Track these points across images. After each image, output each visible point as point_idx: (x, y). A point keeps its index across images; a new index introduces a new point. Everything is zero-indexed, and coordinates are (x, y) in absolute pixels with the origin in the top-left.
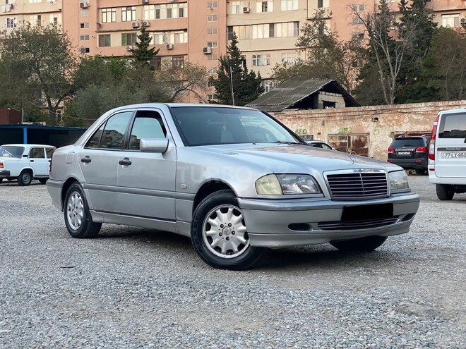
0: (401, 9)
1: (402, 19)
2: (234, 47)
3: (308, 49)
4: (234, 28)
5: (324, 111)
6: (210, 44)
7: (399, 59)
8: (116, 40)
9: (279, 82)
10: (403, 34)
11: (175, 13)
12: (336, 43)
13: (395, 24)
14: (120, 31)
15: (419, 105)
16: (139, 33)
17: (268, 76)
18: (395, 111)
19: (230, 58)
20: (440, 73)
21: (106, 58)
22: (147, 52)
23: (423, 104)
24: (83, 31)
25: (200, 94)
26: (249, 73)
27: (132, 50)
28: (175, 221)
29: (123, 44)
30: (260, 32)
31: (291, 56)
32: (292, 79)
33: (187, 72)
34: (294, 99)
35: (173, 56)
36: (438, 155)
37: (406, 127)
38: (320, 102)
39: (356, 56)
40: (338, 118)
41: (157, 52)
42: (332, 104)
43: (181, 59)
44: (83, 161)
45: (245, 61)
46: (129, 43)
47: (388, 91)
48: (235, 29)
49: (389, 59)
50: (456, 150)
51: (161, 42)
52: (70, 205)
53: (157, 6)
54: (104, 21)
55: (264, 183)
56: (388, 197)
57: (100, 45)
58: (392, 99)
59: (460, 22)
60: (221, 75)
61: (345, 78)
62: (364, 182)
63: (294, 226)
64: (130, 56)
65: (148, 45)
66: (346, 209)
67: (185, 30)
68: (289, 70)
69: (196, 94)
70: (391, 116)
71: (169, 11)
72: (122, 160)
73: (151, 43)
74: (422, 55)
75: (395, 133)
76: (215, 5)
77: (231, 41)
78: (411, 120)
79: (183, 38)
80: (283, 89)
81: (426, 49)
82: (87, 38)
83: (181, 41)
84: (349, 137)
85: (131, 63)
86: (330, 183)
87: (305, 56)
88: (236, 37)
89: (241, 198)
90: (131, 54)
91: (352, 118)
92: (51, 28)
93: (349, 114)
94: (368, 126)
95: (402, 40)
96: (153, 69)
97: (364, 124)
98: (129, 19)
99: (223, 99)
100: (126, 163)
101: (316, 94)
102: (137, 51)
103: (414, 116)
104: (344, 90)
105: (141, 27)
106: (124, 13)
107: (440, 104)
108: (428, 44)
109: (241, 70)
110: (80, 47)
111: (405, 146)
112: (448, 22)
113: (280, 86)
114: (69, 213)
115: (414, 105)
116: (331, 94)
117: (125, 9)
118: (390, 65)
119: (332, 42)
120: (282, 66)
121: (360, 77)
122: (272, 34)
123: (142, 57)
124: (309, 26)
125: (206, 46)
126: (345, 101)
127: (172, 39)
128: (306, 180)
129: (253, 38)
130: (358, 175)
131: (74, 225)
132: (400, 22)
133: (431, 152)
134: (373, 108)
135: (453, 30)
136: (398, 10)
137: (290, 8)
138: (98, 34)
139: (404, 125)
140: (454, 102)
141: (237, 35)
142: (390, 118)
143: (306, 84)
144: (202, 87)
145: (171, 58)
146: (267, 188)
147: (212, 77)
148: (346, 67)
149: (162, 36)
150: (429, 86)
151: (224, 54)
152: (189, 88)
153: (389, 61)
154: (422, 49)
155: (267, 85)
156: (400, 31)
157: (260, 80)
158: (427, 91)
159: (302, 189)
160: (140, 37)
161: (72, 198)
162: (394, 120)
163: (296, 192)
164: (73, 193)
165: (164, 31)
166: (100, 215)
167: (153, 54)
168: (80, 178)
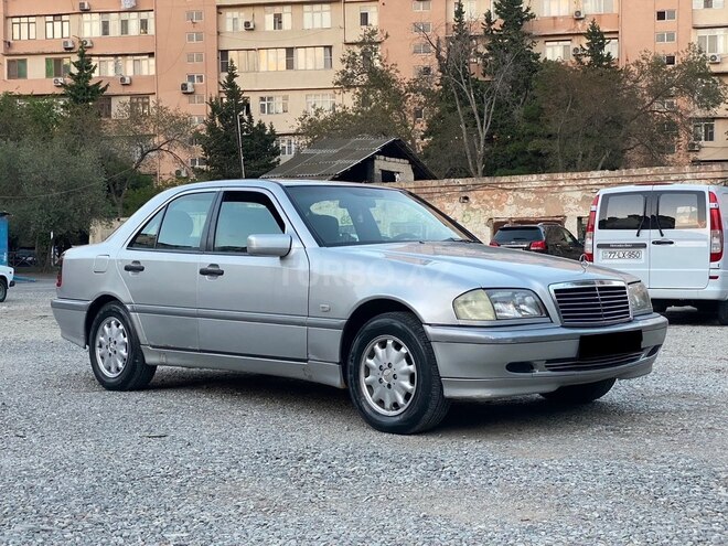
0: (486, 32)
1: (489, 48)
2: (231, 84)
3: (352, 90)
4: (230, 53)
6: (191, 78)
7: (489, 108)
8: (36, 69)
9: (309, 140)
10: (489, 69)
11: (134, 27)
12: (394, 80)
13: (478, 54)
14: (43, 54)
15: (529, 178)
16: (76, 58)
17: (293, 130)
18: (494, 187)
19: (225, 100)
20: (551, 129)
21: (19, 97)
22: (89, 88)
23: (535, 177)
26: (255, 125)
27: (63, 85)
28: (306, 361)
29: (48, 75)
30: (273, 61)
31: (325, 98)
32: (330, 136)
33: (158, 122)
34: (338, 167)
35: (132, 96)
36: (598, 255)
37: (510, 211)
38: (377, 171)
39: (425, 102)
41: (105, 89)
43: (146, 100)
44: (127, 269)
45: (248, 106)
46: (58, 74)
47: (474, 156)
48: (232, 55)
49: (474, 107)
50: (624, 247)
51: (111, 73)
52: (101, 338)
53: (105, 15)
54: (16, 36)
55: (465, 302)
56: (630, 322)
57: (9, 77)
58: (481, 167)
59: (572, 53)
60: (211, 128)
61: (409, 135)
63: (515, 367)
64: (62, 95)
65: (90, 78)
66: (583, 338)
67: (151, 55)
68: (325, 122)
69: (176, 157)
70: (489, 195)
71: (125, 24)
73: (95, 74)
74: (518, 102)
75: (495, 220)
76: (199, 16)
77: (227, 74)
78: (517, 201)
79: (148, 67)
80: (319, 152)
81: (524, 94)
83: (145, 73)
85: (62, 107)
87: (348, 101)
88: (233, 68)
89: (430, 325)
90: (61, 91)
93: (424, 191)
94: (454, 209)
95: (488, 78)
96: (98, 116)
97: (448, 206)
98: (58, 35)
99: (215, 166)
100: (213, 272)
101: (372, 159)
102: (72, 87)
103: (522, 195)
104: (411, 154)
105: (77, 48)
106: (49, 26)
107: (560, 176)
108: (527, 85)
109: (243, 121)
111: (515, 239)
112: (553, 52)
113: (309, 145)
114: (98, 352)
115: (521, 178)
116: (393, 159)
117: (51, 18)
118: (477, 116)
119: (388, 79)
120: (312, 116)
121: (427, 135)
122: (290, 65)
123: (80, 97)
124: (354, 53)
125: (186, 81)
126: (414, 170)
127: (128, 67)
128: (524, 297)
129: (260, 71)
130: (594, 288)
131: (109, 369)
132: (486, 51)
133: (588, 250)
134: (461, 181)
135: (566, 66)
136: (482, 32)
137: (317, 25)
138: (6, 58)
139: (507, 208)
141: (235, 64)
142: (486, 197)
143: (354, 144)
144: (185, 147)
145: (128, 98)
146: (471, 309)
147: (197, 132)
148: (411, 119)
149: (112, 63)
150: (530, 148)
151: (215, 94)
152: (165, 147)
153: (475, 110)
154: (518, 93)
155: (283, 144)
156: (485, 65)
157: (273, 136)
158: (527, 157)
159: (520, 311)
160: (76, 64)
161: (106, 328)
162: (493, 200)
163: (512, 315)
164: (108, 320)
165: (116, 56)
166: (160, 353)
167: (98, 92)
168: (124, 295)
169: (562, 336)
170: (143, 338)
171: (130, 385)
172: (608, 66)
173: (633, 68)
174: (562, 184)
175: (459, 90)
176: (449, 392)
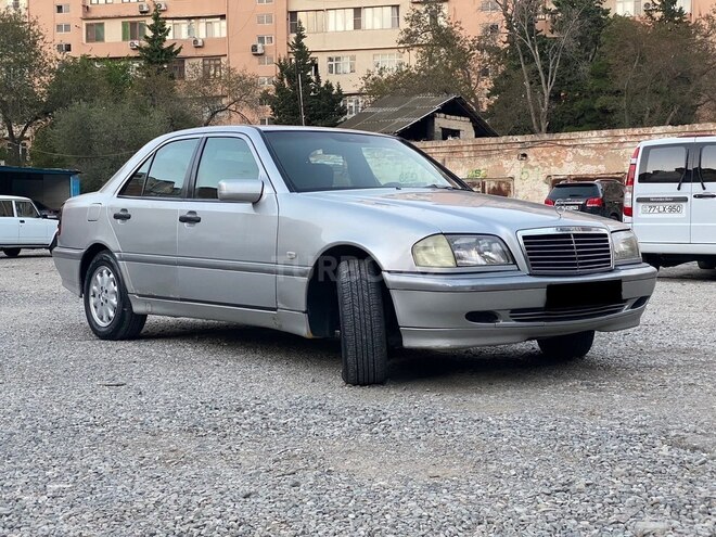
1: (556, 4)
2: (299, 45)
3: (416, 49)
4: (299, 14)
5: (444, 143)
6: (261, 39)
7: (554, 64)
8: (113, 32)
9: (372, 99)
10: (557, 26)
12: (458, 38)
13: (546, 11)
14: (120, 17)
15: (589, 134)
16: (150, 21)
17: (355, 90)
18: (553, 144)
19: (293, 61)
20: (617, 85)
21: (97, 60)
22: (163, 51)
23: (595, 133)
24: (61, 18)
25: (249, 117)
26: (322, 85)
27: (139, 48)
28: (275, 310)
29: (124, 38)
30: (340, 22)
31: (387, 58)
32: (393, 94)
33: (228, 83)
34: (398, 125)
35: (205, 58)
36: (638, 209)
37: (569, 168)
38: (437, 129)
39: (490, 60)
40: (466, 155)
41: (178, 52)
42: (455, 133)
43: (218, 62)
44: (116, 217)
45: (316, 66)
46: (133, 37)
47: (537, 114)
48: (300, 16)
49: (539, 64)
50: (664, 200)
51: (184, 35)
52: (95, 288)
55: (425, 248)
56: (611, 271)
57: (88, 40)
58: (544, 125)
59: (643, 8)
60: (279, 88)
61: (473, 93)
62: (578, 247)
63: (474, 316)
64: (136, 58)
65: (165, 41)
66: (551, 288)
67: (223, 17)
68: (387, 81)
69: (243, 117)
70: (547, 152)
72: (185, 214)
73: (169, 37)
74: (587, 58)
75: (553, 178)
77: (295, 35)
78: (577, 158)
79: (219, 29)
80: (380, 110)
81: (593, 50)
82: (68, 28)
83: (217, 35)
84: (484, 184)
85: (138, 69)
86: (527, 249)
87: (412, 59)
88: (302, 29)
89: (389, 272)
90: (137, 53)
91: (488, 154)
92: (12, 12)
93: (482, 148)
94: (511, 167)
95: (555, 35)
96: (172, 77)
97: (506, 163)
100: (190, 219)
101: (431, 118)
102: (147, 50)
103: (581, 152)
104: (472, 112)
105: (152, 12)
107: (621, 132)
108: (596, 41)
109: (311, 81)
110: (57, 42)
111: (571, 196)
112: (625, 8)
113: (373, 104)
114: (92, 300)
115: (581, 134)
116: (453, 117)
118: (541, 74)
119: (452, 37)
120: (376, 74)
121: (493, 92)
122: (357, 25)
123: (154, 59)
124: (418, 12)
125: (256, 42)
126: (475, 128)
127: (201, 31)
128: (490, 244)
129: (329, 31)
130: (568, 236)
131: (102, 319)
132: (554, 8)
133: (627, 204)
134: (519, 138)
135: (634, 20)
138: (85, 22)
139: (565, 165)
140: (641, 129)
141: (304, 25)
142: (545, 154)
143: (415, 102)
144: (252, 107)
145: (201, 60)
146: (431, 255)
147: (266, 92)
148: (474, 77)
149: (186, 26)
150: (597, 106)
151: (284, 54)
152: (232, 107)
153: (539, 67)
154: (587, 50)
155: (350, 104)
156: (554, 21)
157: (341, 96)
158: (595, 114)
159: (484, 258)
160: (151, 27)
161: (98, 277)
162: (551, 157)
163: (475, 263)
164: (100, 269)
165: (189, 18)
166: (146, 302)
167: (172, 54)
168: (113, 244)
169: (529, 285)
170: (130, 287)
171: (121, 334)
172: (680, 21)
173: (703, 22)
174: (622, 140)
175: (524, 47)
176: (408, 342)
